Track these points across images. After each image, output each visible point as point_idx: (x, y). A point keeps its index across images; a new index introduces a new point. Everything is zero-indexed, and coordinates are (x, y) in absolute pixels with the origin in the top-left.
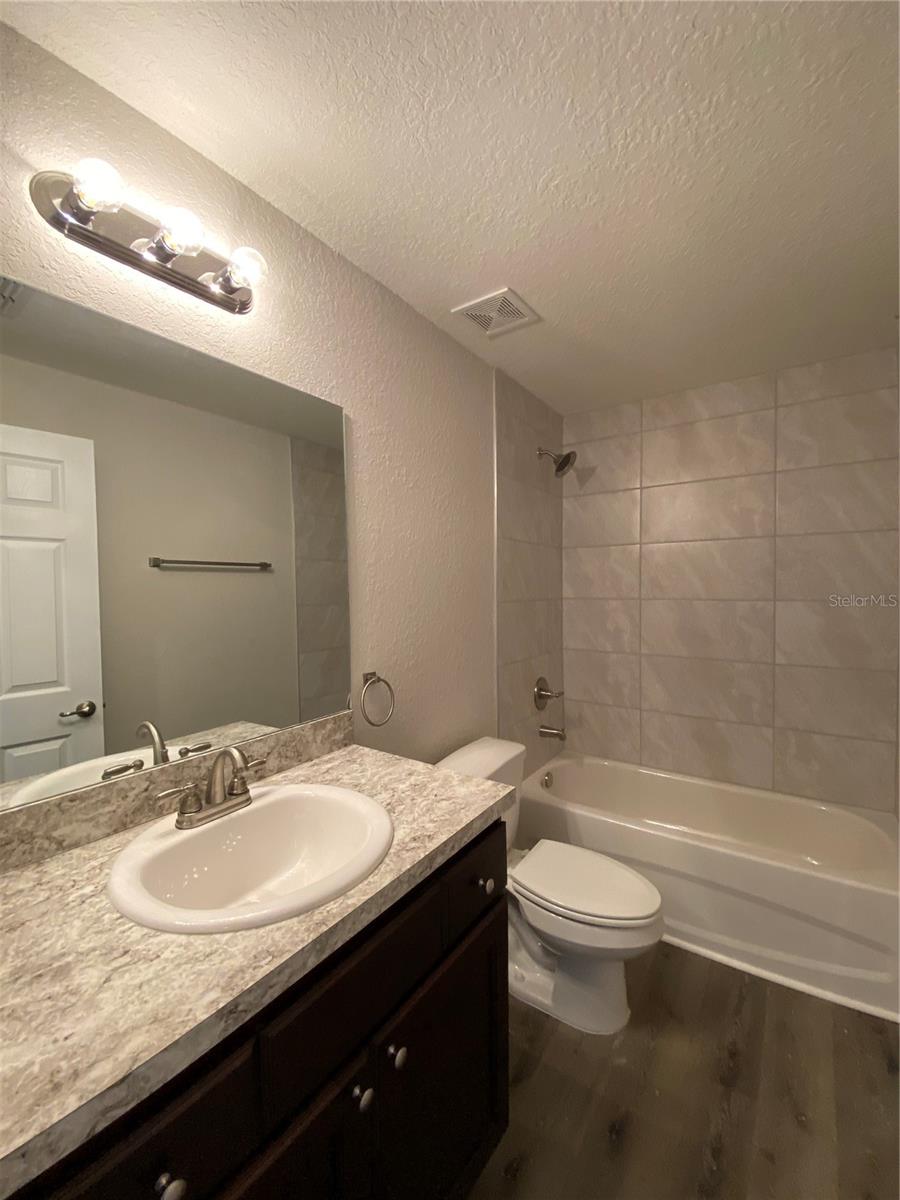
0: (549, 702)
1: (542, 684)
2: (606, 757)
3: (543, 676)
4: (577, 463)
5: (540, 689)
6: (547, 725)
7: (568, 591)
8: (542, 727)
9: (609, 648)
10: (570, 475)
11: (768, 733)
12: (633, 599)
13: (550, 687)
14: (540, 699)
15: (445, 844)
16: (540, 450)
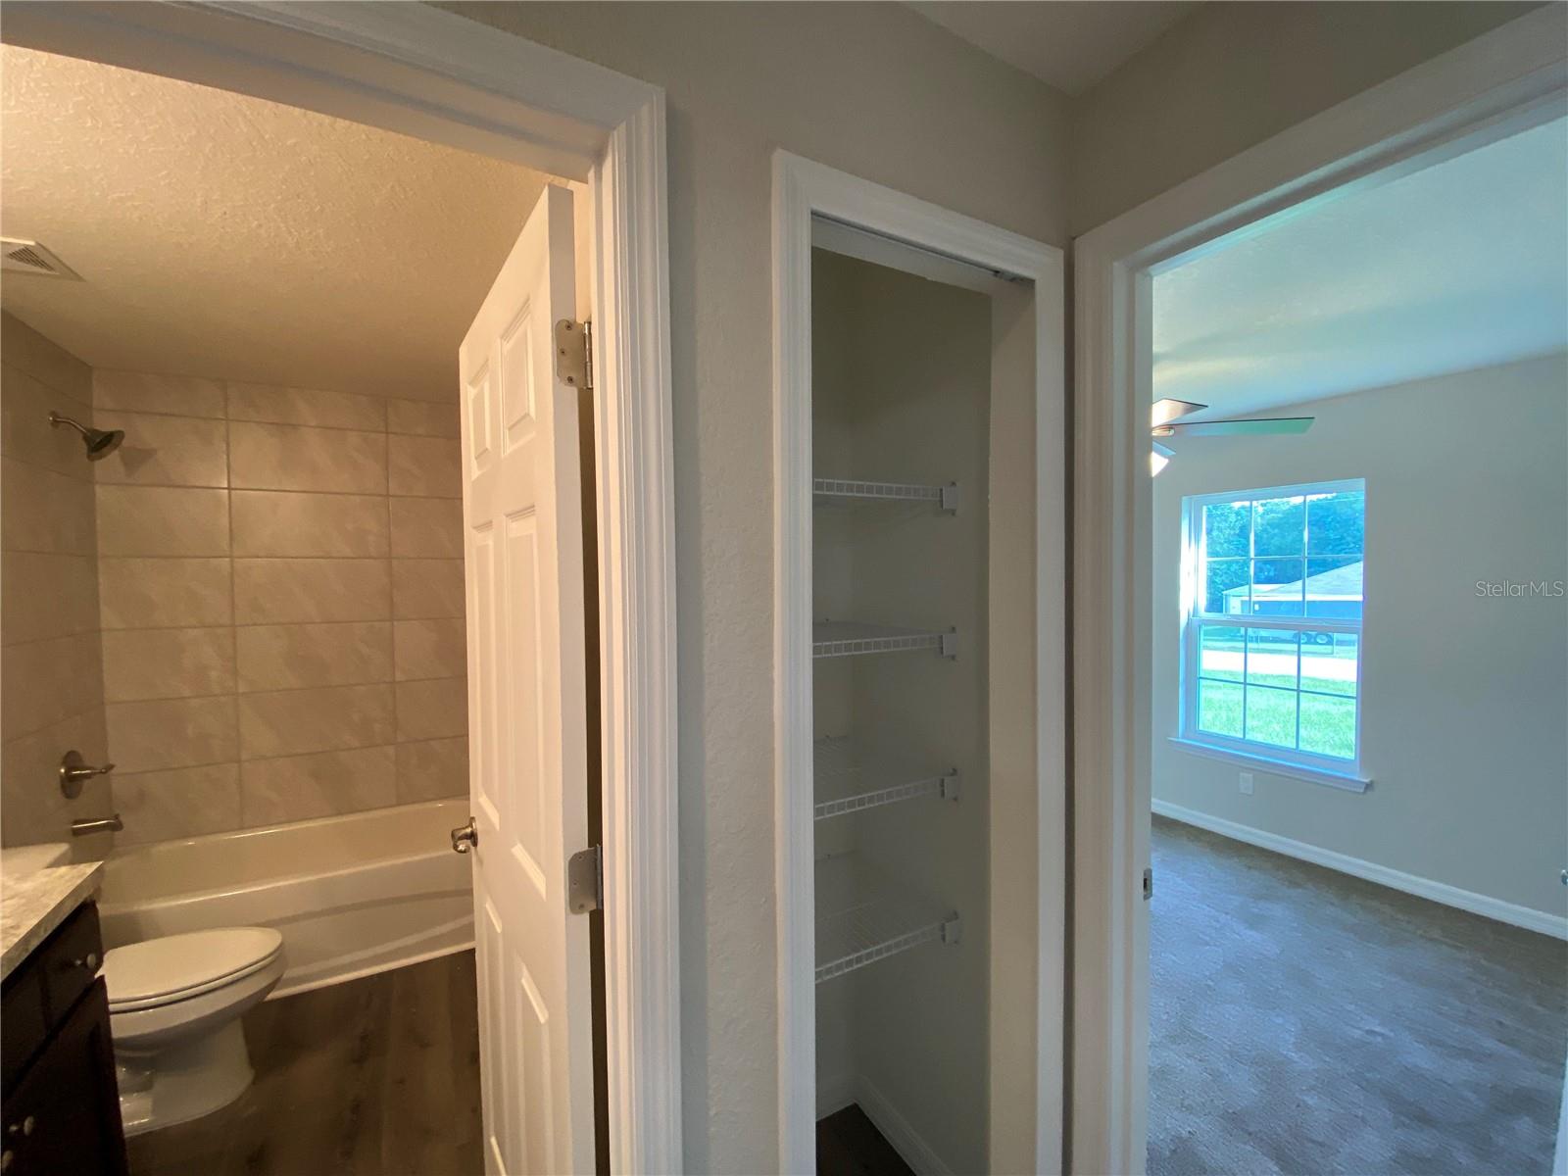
0: (87, 783)
1: (72, 760)
2: (187, 836)
3: (76, 748)
4: (125, 443)
5: (69, 770)
6: (82, 817)
7: (108, 617)
8: (76, 823)
9: (187, 693)
10: (113, 458)
11: (391, 750)
12: (221, 626)
13: (87, 763)
14: (70, 785)
15: (38, 925)
16: (53, 414)
